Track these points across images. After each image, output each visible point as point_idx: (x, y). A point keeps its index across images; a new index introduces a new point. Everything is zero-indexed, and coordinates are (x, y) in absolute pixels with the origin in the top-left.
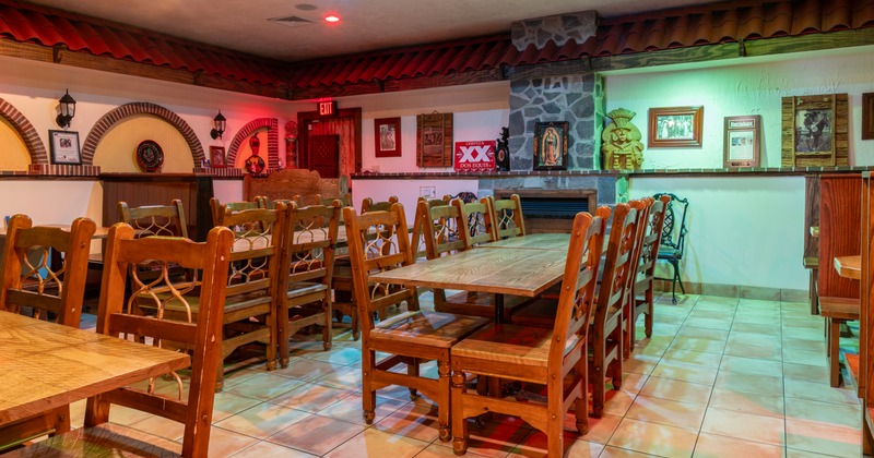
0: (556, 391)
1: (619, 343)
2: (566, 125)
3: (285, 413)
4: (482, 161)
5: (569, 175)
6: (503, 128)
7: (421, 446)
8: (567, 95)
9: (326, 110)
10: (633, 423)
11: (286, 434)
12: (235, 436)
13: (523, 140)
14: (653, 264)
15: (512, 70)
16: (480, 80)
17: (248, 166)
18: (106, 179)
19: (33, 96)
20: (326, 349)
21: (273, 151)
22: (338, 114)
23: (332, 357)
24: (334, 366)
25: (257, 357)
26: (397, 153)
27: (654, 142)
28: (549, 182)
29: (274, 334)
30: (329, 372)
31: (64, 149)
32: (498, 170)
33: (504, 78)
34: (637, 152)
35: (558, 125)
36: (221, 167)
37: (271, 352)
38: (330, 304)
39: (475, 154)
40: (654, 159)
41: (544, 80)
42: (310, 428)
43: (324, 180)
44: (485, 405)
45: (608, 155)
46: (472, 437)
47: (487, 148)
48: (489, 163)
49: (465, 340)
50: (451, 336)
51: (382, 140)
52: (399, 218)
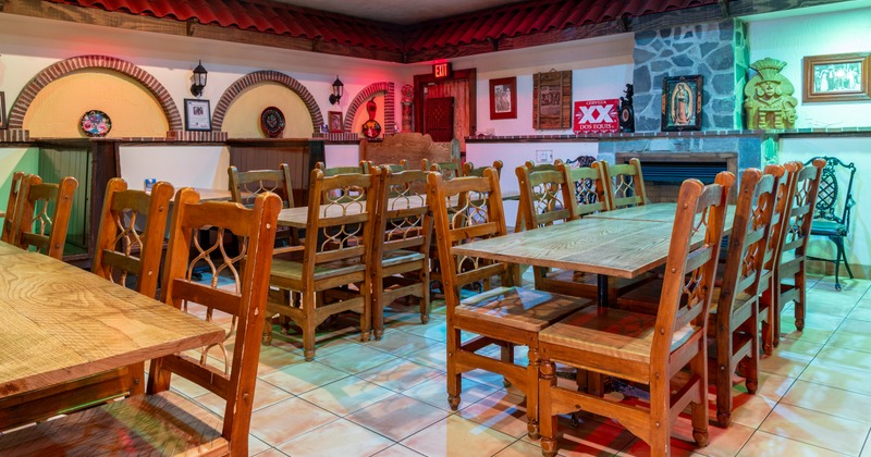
0: (661, 394)
1: (754, 338)
2: (700, 79)
3: (370, 389)
4: (603, 122)
5: (703, 136)
6: (628, 85)
7: (505, 442)
8: (701, 46)
9: (441, 72)
10: (768, 438)
11: (366, 413)
12: (316, 411)
13: (649, 97)
14: (805, 242)
15: (636, 20)
16: (600, 33)
17: (365, 130)
18: (233, 144)
19: (171, 68)
20: (424, 322)
21: (390, 115)
22: (453, 76)
23: (428, 331)
24: (428, 342)
25: (354, 326)
26: (513, 115)
27: (811, 96)
28: (679, 144)
29: (368, 305)
30: (422, 347)
31: (197, 116)
32: (622, 131)
33: (627, 30)
34: (788, 109)
35: (690, 79)
36: (338, 132)
37: (365, 322)
38: (428, 274)
39: (596, 114)
40: (810, 116)
41: (673, 30)
42: (394, 407)
43: (436, 144)
44: (576, 402)
45: (752, 113)
46: (566, 436)
47: (609, 107)
48: (612, 124)
49: (557, 325)
50: (543, 318)
51: (497, 101)
52: (492, 184)
